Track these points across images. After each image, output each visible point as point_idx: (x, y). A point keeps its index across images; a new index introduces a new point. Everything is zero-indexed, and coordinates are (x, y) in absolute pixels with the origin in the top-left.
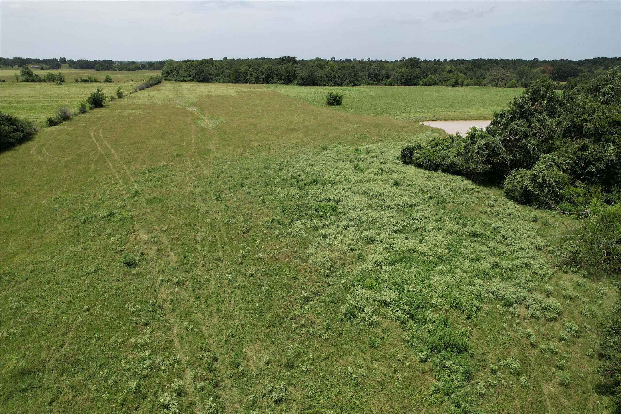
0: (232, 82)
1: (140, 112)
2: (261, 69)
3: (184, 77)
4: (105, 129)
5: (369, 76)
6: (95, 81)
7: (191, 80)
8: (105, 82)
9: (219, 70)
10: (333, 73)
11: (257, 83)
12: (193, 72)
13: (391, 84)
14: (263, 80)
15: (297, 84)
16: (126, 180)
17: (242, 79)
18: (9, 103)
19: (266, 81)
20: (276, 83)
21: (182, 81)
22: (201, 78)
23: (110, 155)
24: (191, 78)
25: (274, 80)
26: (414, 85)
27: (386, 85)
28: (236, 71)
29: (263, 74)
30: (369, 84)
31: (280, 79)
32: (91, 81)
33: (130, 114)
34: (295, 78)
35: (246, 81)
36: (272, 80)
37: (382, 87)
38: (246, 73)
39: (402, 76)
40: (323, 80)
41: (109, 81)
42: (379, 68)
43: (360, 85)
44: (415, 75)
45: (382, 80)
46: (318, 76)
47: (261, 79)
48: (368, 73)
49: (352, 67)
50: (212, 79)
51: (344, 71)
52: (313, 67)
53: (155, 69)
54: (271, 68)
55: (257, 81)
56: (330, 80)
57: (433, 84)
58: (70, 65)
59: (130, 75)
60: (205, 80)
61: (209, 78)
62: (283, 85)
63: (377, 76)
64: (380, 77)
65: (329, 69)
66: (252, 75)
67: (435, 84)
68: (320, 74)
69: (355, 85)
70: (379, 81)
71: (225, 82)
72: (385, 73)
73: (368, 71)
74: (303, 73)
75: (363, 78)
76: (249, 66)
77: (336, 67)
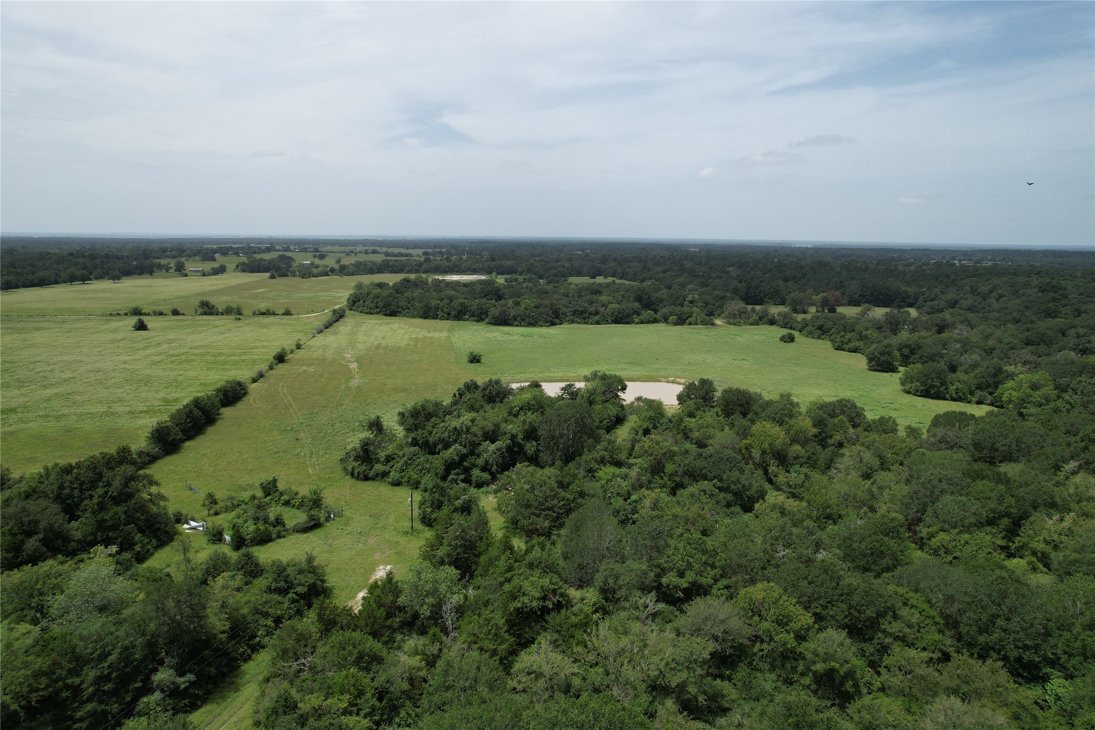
0: (422, 317)
1: (311, 369)
2: (452, 304)
3: (370, 309)
4: (287, 386)
5: (575, 313)
6: (274, 314)
7: (377, 313)
8: (283, 314)
9: (409, 303)
10: (528, 312)
11: (448, 319)
12: (381, 304)
13: (598, 323)
14: (455, 316)
15: (488, 323)
16: (299, 418)
17: (431, 314)
18: (213, 356)
19: (458, 317)
20: (468, 320)
21: (367, 313)
22: (388, 312)
23: (291, 405)
24: (378, 310)
25: (467, 317)
26: (627, 323)
27: (592, 324)
28: (426, 306)
29: (454, 309)
30: (573, 322)
31: (473, 316)
32: (269, 314)
33: (305, 371)
34: (487, 316)
35: (435, 317)
36: (465, 317)
37: (584, 326)
38: (437, 308)
39: (613, 313)
40: (516, 320)
41: (288, 313)
42: (586, 305)
43: (560, 324)
44: (628, 312)
45: (588, 317)
46: (512, 315)
47: (452, 315)
48: (573, 309)
49: (551, 304)
50: (400, 312)
51: (541, 309)
52: (505, 305)
53: (348, 274)
54: (464, 303)
55: (448, 316)
56: (523, 320)
57: (653, 322)
58: (237, 267)
59: (313, 295)
60: (393, 314)
61: (397, 312)
62: (475, 323)
63: (582, 312)
64: (587, 315)
65: (523, 307)
66: (442, 311)
67: (655, 321)
68: (513, 313)
69: (553, 324)
70: (584, 318)
71: (414, 317)
72: (592, 309)
73: (574, 306)
74: (494, 312)
75: (568, 314)
76: (442, 300)
77: (532, 305)
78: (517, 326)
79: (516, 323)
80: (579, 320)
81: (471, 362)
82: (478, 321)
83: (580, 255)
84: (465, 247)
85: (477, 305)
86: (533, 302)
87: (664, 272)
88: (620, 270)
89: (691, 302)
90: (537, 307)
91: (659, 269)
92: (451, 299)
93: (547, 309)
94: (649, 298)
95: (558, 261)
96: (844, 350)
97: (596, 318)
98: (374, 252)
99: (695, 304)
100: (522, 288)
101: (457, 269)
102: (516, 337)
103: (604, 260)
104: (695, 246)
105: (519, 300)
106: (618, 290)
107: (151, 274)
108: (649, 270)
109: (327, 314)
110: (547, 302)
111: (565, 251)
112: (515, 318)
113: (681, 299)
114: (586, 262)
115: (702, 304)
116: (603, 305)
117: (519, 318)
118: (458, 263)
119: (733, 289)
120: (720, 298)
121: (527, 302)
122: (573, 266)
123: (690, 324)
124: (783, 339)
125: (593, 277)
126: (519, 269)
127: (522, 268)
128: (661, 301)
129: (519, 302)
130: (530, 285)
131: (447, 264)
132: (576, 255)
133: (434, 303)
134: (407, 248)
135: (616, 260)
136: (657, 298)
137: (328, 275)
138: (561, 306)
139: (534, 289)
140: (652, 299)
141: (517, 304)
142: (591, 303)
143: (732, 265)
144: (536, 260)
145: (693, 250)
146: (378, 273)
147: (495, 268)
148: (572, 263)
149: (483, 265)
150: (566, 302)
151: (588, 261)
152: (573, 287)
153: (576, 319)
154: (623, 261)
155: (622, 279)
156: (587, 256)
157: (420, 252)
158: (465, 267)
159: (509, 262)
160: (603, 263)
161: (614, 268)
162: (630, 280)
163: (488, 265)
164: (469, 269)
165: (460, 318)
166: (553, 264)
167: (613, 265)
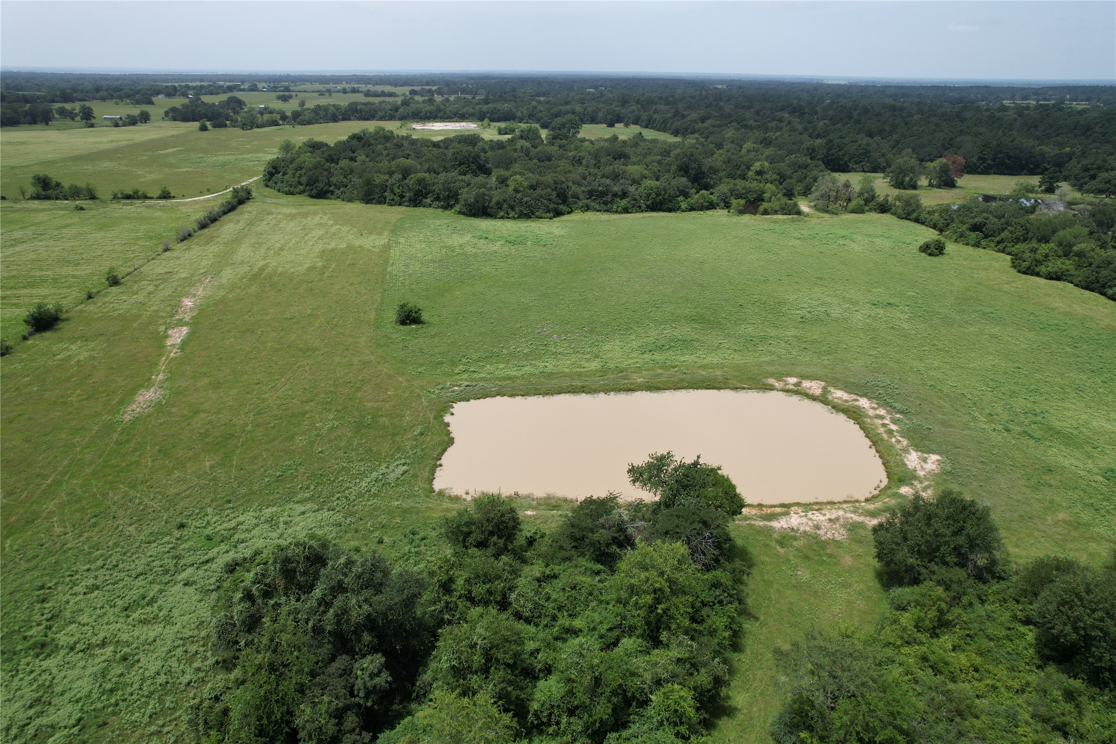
0: (363, 201)
2: (407, 181)
3: (291, 186)
5: (591, 194)
6: (146, 197)
7: (301, 193)
8: (160, 198)
9: (346, 177)
10: (519, 195)
11: (400, 205)
12: (304, 179)
13: (626, 211)
14: (410, 200)
15: (460, 213)
17: (376, 196)
19: (415, 201)
20: (430, 205)
21: (288, 193)
22: (314, 192)
24: (301, 188)
25: (428, 201)
26: (670, 210)
27: (616, 212)
28: (368, 183)
29: (409, 189)
30: (588, 209)
31: (438, 199)
32: (138, 198)
34: (457, 201)
35: (382, 201)
36: (425, 200)
37: (605, 216)
38: (384, 187)
39: (649, 195)
40: (501, 208)
41: (166, 196)
42: (608, 181)
43: (569, 213)
44: (672, 193)
45: (612, 202)
46: (494, 200)
47: (407, 199)
48: (589, 188)
49: (555, 183)
50: (332, 192)
51: (539, 191)
52: (483, 186)
53: (302, 123)
54: (424, 179)
55: (400, 200)
56: (513, 208)
57: (708, 208)
58: (167, 113)
59: (232, 158)
60: (321, 195)
61: (328, 192)
62: (440, 210)
63: (602, 194)
64: (609, 198)
65: (511, 188)
66: (392, 191)
67: (711, 206)
68: (496, 196)
69: (558, 214)
70: (606, 203)
71: (350, 200)
72: (616, 189)
73: (590, 184)
74: (467, 195)
75: (581, 196)
76: (391, 173)
77: (526, 184)
78: (502, 218)
79: (502, 214)
80: (597, 206)
81: (403, 323)
82: (445, 208)
83: (593, 94)
84: (462, 84)
85: (443, 184)
86: (527, 179)
87: (703, 120)
88: (644, 116)
89: (759, 173)
90: (533, 187)
91: (694, 115)
92: (406, 173)
93: (549, 190)
94: (700, 167)
95: (567, 103)
96: (1038, 274)
97: (624, 203)
98: (354, 91)
99: (765, 176)
100: (515, 150)
101: (440, 114)
102: (496, 247)
103: (624, 102)
104: (722, 82)
105: (507, 173)
106: (649, 152)
107: (47, 124)
108: (683, 117)
109: (226, 194)
110: (549, 178)
111: (575, 88)
112: (499, 206)
113: (744, 167)
114: (601, 105)
115: (775, 176)
116: (634, 182)
117: (505, 206)
118: (442, 107)
119: (808, 149)
120: (800, 167)
121: (518, 179)
122: (585, 110)
123: (765, 213)
124: (926, 249)
125: (611, 125)
126: (519, 114)
127: (522, 113)
128: (715, 171)
129: (507, 179)
130: (527, 144)
131: (428, 108)
132: (589, 93)
133: (379, 179)
134: (396, 85)
135: (638, 102)
136: (711, 168)
137: (277, 124)
138: (570, 184)
139: (533, 152)
140: (704, 169)
141: (503, 181)
142: (615, 177)
143: (783, 109)
144: (539, 102)
145: (720, 86)
146: (344, 119)
147: (488, 113)
148: (585, 106)
149: (473, 108)
150: (579, 177)
151: (603, 103)
152: (587, 143)
153: (593, 204)
154: (647, 103)
155: (651, 128)
156: (602, 95)
157: (406, 90)
158: (451, 111)
159: (506, 105)
160: (623, 106)
161: (636, 113)
162: (658, 130)
163: (481, 108)
164: (456, 114)
165: (419, 203)
166: (561, 107)
167: (634, 108)
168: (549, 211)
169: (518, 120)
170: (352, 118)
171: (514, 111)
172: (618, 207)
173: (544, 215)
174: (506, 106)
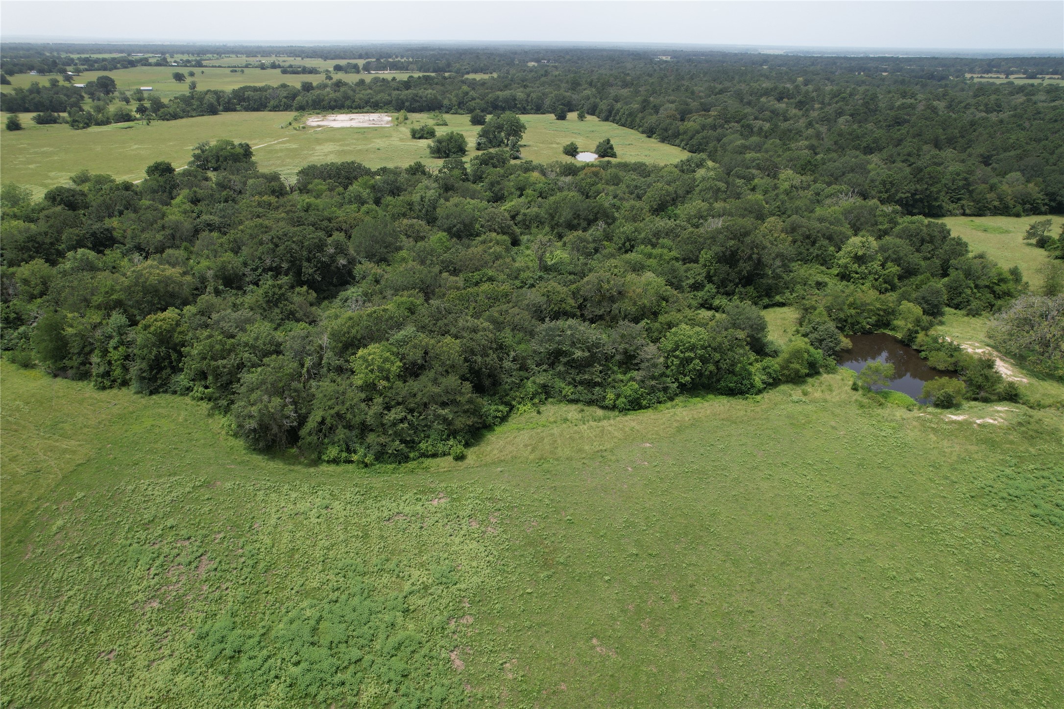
82: (214, 405)
83: (535, 70)
88: (603, 105)
93: (452, 381)
95: (506, 87)
97: (629, 381)
98: (274, 66)
101: (348, 103)
103: (575, 85)
104: (665, 53)
114: (547, 88)
118: (351, 93)
122: (528, 95)
125: (561, 115)
126: (446, 102)
127: (450, 100)
131: (332, 95)
132: (531, 70)
134: (326, 58)
146: (227, 110)
147: (407, 101)
148: (528, 90)
149: (390, 95)
150: (526, 315)
151: (550, 85)
152: (536, 175)
153: (559, 384)
154: (602, 87)
155: (613, 121)
156: (546, 74)
157: (330, 65)
158: (360, 99)
159: (430, 91)
160: (573, 89)
161: (592, 100)
162: (623, 125)
163: (399, 95)
164: (367, 102)
165: (161, 386)
166: (499, 93)
167: (587, 92)
168: (453, 434)
169: (444, 109)
170: (238, 107)
171: (439, 98)
172: (618, 396)
173: (441, 447)
174: (429, 93)
